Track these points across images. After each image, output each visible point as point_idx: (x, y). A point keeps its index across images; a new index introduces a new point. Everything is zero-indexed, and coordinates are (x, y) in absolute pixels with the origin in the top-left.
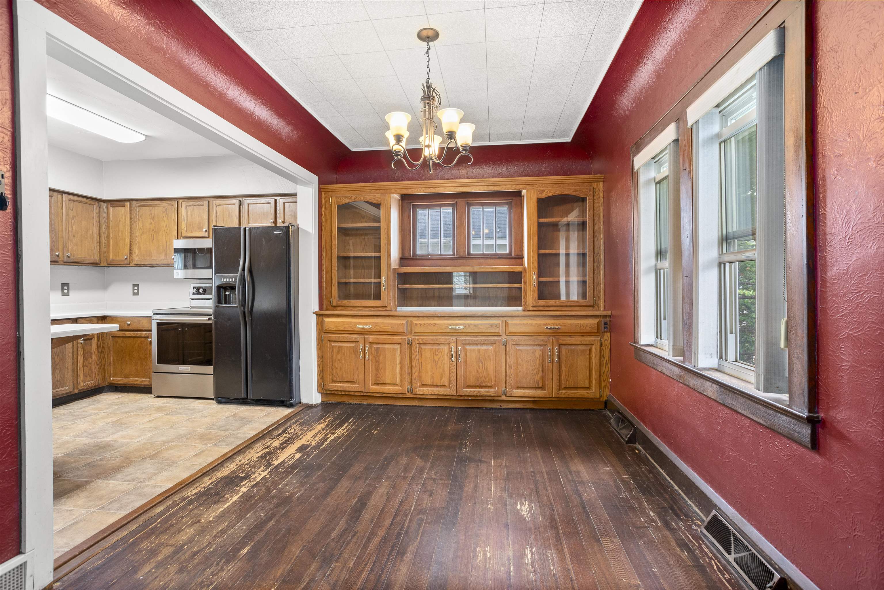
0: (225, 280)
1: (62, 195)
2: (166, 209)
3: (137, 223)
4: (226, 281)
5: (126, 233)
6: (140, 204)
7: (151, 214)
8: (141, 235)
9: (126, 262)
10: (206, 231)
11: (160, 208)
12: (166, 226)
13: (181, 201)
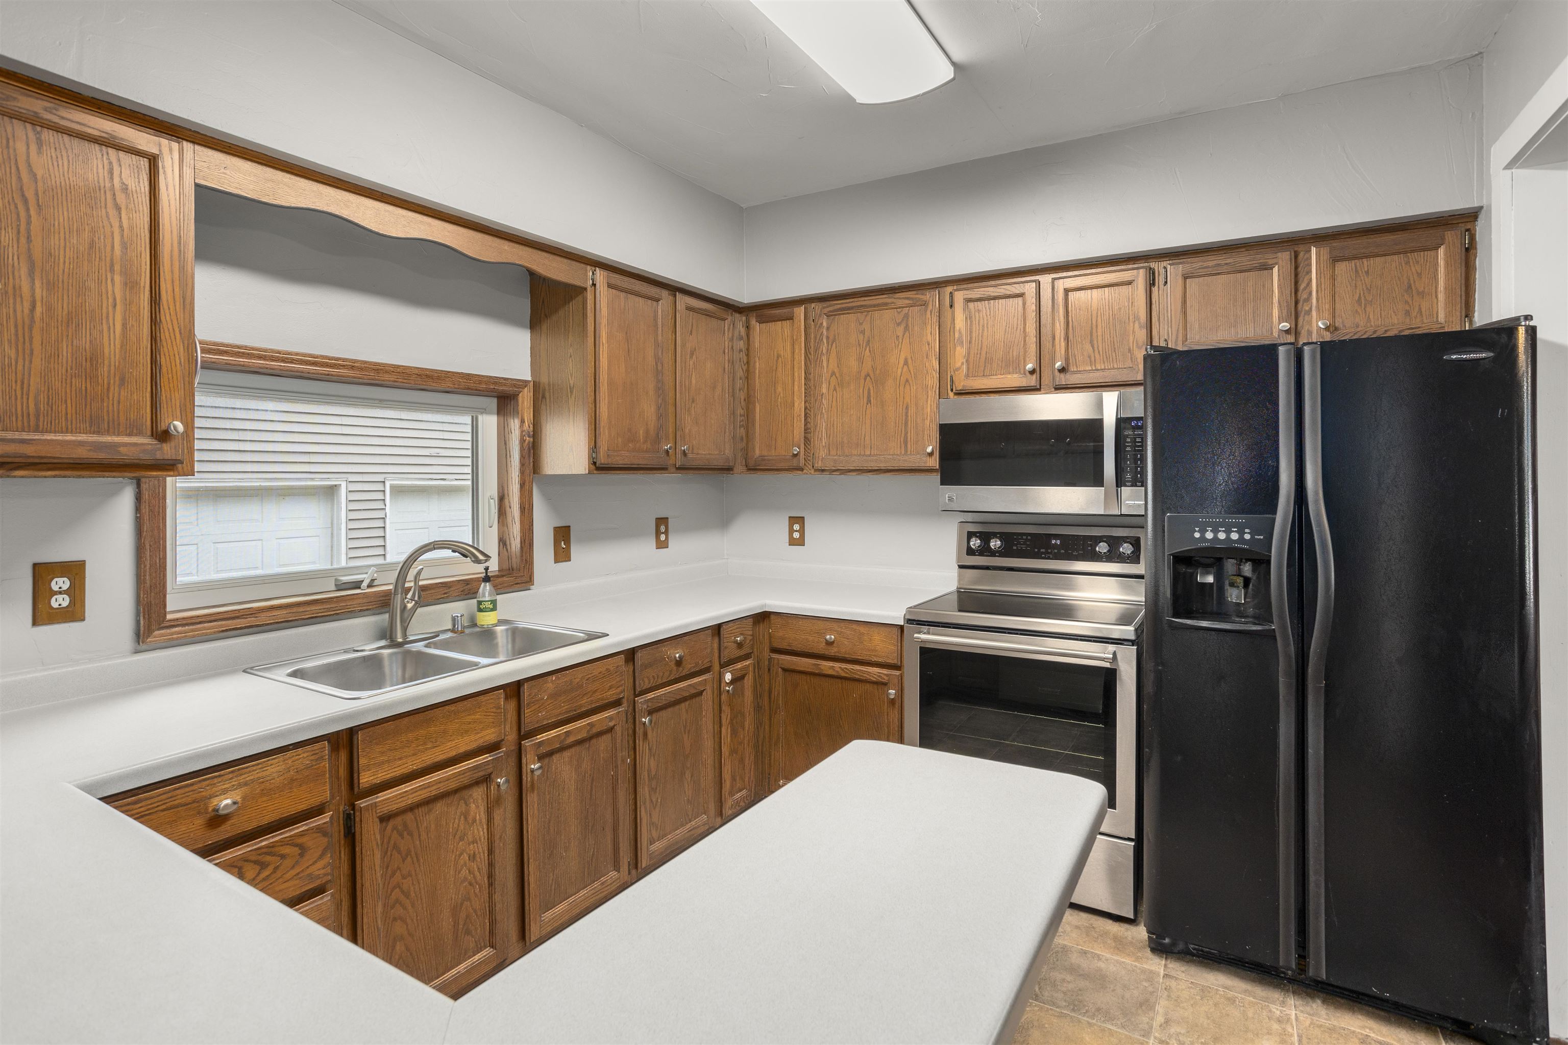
0: (1209, 535)
1: (675, 296)
2: (906, 316)
3: (824, 358)
4: (1216, 538)
5: (796, 388)
6: (831, 309)
7: (863, 332)
8: (835, 389)
9: (795, 463)
10: (1032, 372)
11: (888, 314)
12: (906, 363)
13: (949, 289)
